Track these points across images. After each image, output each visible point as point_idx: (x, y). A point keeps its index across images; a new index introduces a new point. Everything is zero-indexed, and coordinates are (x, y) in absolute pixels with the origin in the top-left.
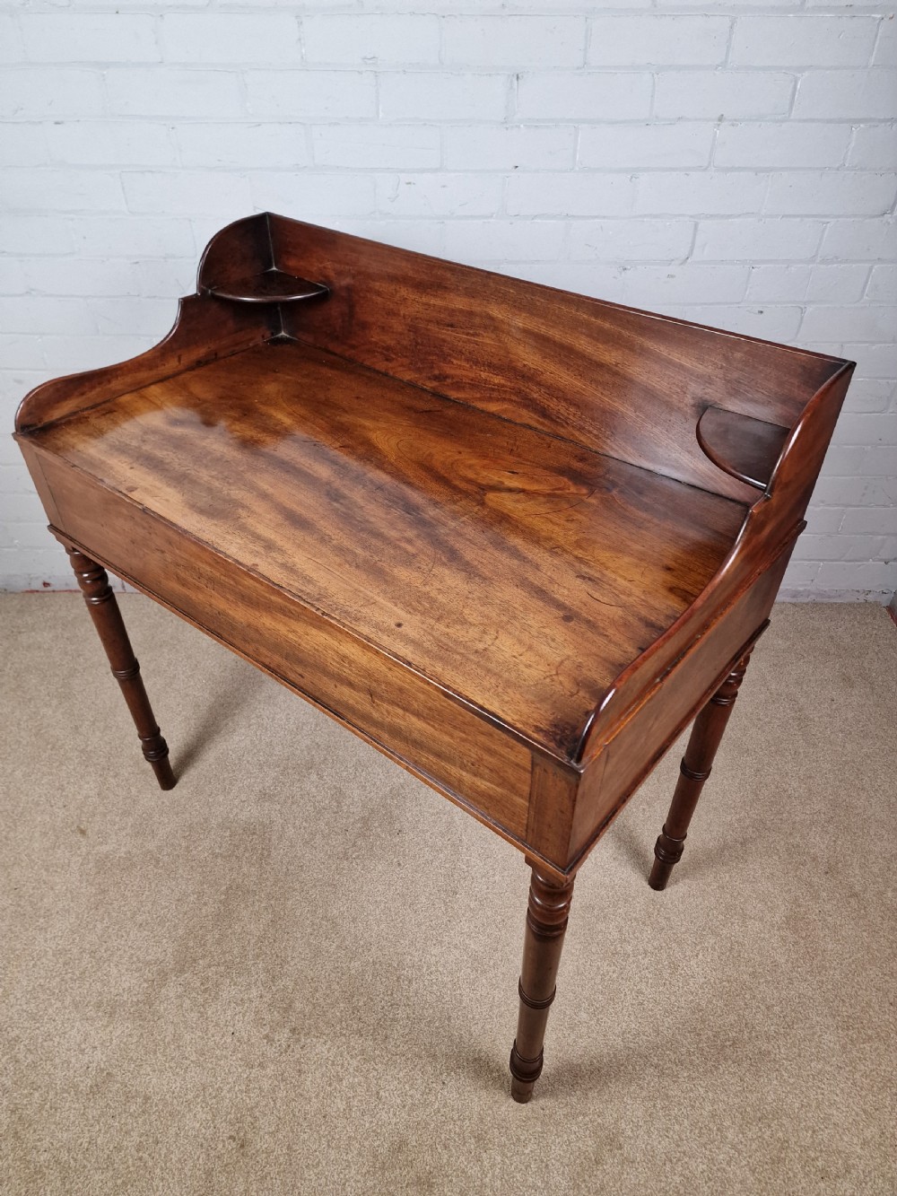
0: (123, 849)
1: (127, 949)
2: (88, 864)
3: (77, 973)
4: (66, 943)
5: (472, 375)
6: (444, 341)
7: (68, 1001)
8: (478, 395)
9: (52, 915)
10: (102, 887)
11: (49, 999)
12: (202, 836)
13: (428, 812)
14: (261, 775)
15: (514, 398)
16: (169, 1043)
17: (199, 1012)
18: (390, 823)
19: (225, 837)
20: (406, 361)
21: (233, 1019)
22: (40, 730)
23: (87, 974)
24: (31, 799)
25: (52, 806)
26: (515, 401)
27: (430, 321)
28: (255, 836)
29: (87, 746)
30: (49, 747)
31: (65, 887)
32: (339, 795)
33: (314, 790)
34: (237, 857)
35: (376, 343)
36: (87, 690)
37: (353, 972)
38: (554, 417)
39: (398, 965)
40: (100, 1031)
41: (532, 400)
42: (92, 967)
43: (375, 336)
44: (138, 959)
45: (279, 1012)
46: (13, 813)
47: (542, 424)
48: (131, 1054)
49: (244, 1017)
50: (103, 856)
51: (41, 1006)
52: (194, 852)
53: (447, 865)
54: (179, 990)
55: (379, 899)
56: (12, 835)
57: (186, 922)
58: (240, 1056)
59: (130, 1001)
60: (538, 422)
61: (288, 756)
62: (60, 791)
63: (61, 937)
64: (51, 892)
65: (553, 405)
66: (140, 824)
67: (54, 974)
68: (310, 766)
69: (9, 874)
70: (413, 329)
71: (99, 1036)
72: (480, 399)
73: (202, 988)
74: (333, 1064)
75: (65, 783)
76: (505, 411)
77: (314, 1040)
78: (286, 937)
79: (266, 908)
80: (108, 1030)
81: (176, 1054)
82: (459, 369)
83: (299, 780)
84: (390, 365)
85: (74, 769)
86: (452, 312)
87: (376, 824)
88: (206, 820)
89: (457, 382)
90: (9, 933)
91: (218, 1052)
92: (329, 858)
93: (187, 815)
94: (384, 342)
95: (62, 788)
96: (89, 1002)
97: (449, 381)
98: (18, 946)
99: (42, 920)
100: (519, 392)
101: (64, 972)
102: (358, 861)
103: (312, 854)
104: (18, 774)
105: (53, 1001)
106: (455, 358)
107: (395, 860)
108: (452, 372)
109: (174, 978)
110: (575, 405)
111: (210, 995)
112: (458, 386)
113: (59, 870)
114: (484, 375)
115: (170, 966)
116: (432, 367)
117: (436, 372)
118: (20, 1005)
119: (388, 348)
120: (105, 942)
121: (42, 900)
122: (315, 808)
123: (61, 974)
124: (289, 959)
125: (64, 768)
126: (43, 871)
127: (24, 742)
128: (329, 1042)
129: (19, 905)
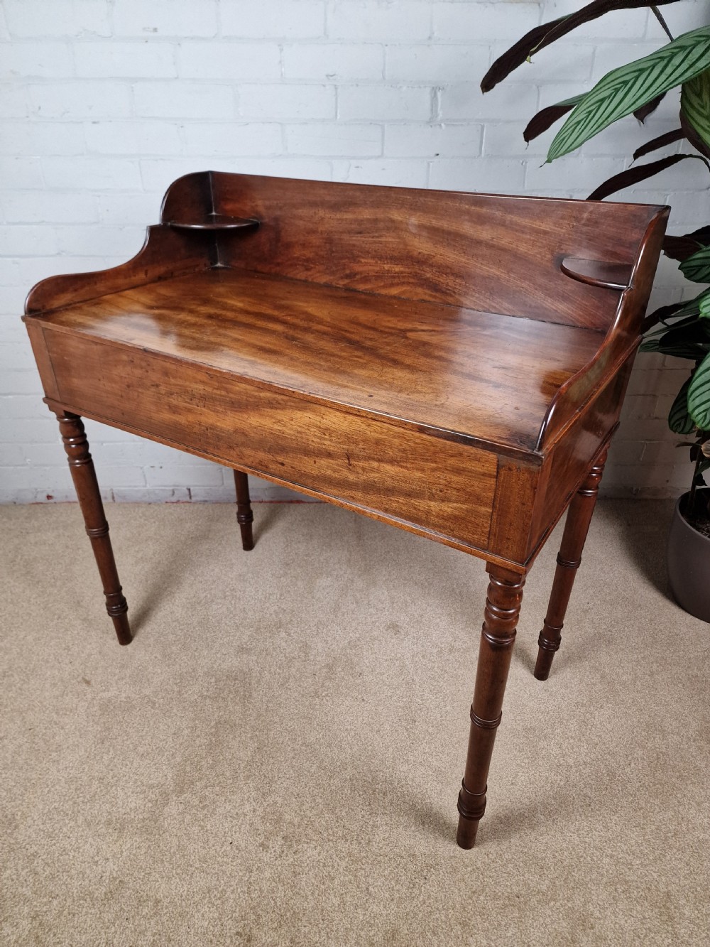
0: (124, 695)
1: (131, 775)
2: (94, 706)
3: (88, 796)
4: (77, 772)
5: (377, 269)
6: (354, 245)
7: (81, 820)
8: (382, 284)
9: (63, 749)
10: (106, 725)
11: (64, 819)
12: (191, 683)
13: (382, 659)
14: (238, 634)
15: (411, 280)
16: (174, 853)
17: (200, 826)
18: (351, 668)
19: (211, 683)
20: (322, 268)
21: (230, 830)
22: (48, 604)
23: (97, 797)
24: (41, 658)
25: (60, 663)
26: (412, 283)
27: (342, 232)
28: (237, 682)
29: (88, 615)
30: (56, 617)
31: (74, 727)
32: (306, 648)
33: (284, 644)
34: (223, 698)
35: (298, 258)
36: (86, 573)
37: (333, 788)
38: (444, 290)
39: (372, 781)
40: (111, 845)
41: (427, 279)
42: (101, 791)
43: (297, 252)
44: (142, 783)
45: (271, 824)
46: (26, 669)
47: (435, 297)
48: (141, 864)
49: (240, 829)
50: (106, 701)
51: (56, 825)
52: (185, 696)
53: (404, 700)
54: (180, 808)
55: (349, 728)
56: (25, 686)
57: (182, 751)
58: (239, 861)
59: (136, 818)
60: (431, 295)
61: (260, 619)
62: (66, 651)
63: (72, 767)
64: (62, 731)
65: (443, 279)
66: (137, 675)
67: (67, 798)
68: (279, 625)
69: (24, 718)
70: (329, 241)
71: (110, 849)
72: (384, 287)
73: (201, 805)
74: (324, 865)
75: (70, 644)
76: (403, 292)
77: (305, 845)
78: (271, 760)
79: (251, 738)
80: (118, 844)
81: (182, 862)
82: (368, 266)
83: (270, 637)
84: (309, 273)
85: (78, 634)
86: (360, 222)
87: (340, 669)
88: (194, 670)
89: (365, 276)
90: (26, 766)
91: (219, 859)
92: (303, 696)
93: (177, 666)
94: (304, 255)
95: (68, 649)
96: (100, 821)
97: (358, 277)
98: (34, 776)
99: (54, 754)
100: (416, 275)
101: (76, 797)
102: (328, 698)
103: (287, 694)
104: (30, 638)
105: (67, 821)
106: (363, 258)
107: (360, 696)
108: (361, 269)
109: (175, 798)
110: (460, 276)
111: (208, 811)
112: (366, 279)
113: (68, 713)
114: (386, 267)
115: (171, 788)
116: (344, 269)
117: (348, 272)
118: (38, 825)
119: (308, 260)
120: (112, 770)
121: (53, 737)
122: (286, 658)
123: (73, 798)
124: (276, 779)
125: (69, 633)
126: (53, 714)
127: (34, 614)
128: (319, 848)
129: (34, 742)
